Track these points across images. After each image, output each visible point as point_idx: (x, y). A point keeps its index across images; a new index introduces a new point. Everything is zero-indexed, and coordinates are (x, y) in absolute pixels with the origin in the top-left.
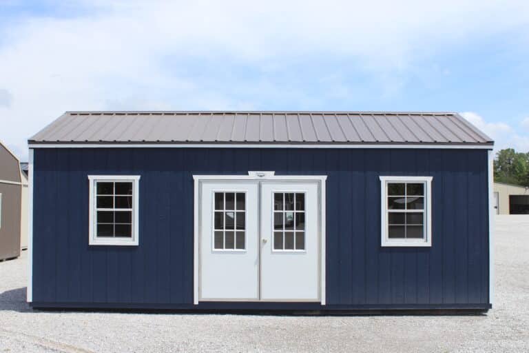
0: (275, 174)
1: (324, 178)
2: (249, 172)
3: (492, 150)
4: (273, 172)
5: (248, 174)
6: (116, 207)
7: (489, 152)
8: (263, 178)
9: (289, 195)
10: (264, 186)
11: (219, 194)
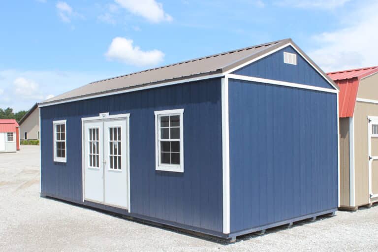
0: (110, 114)
1: (128, 115)
2: (100, 114)
3: (224, 77)
4: (108, 113)
5: (99, 116)
7: (222, 79)
8: (105, 118)
9: (115, 129)
10: (105, 123)
11: (90, 130)
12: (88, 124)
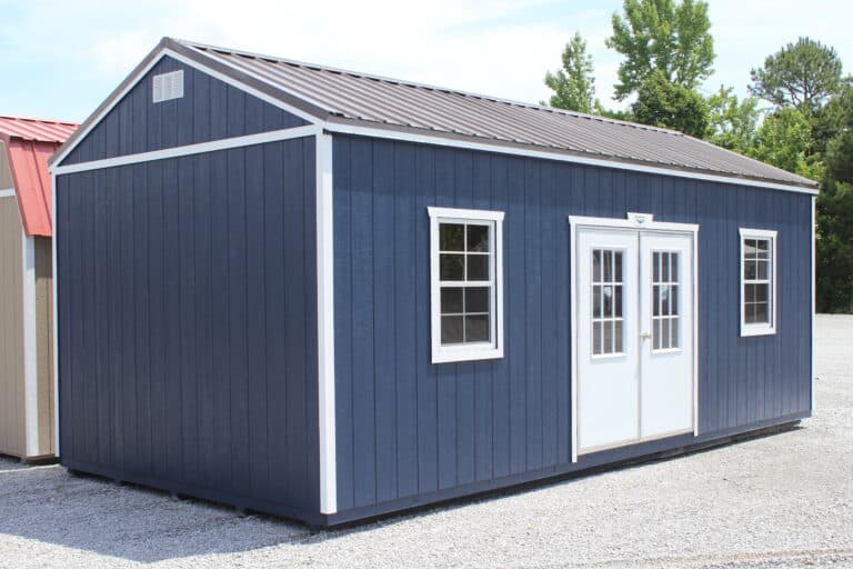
0: (655, 219)
2: (629, 214)
4: (652, 216)
5: (626, 217)
6: (469, 279)
8: (642, 225)
9: (665, 255)
10: (643, 239)
11: (596, 253)
12: (589, 235)
